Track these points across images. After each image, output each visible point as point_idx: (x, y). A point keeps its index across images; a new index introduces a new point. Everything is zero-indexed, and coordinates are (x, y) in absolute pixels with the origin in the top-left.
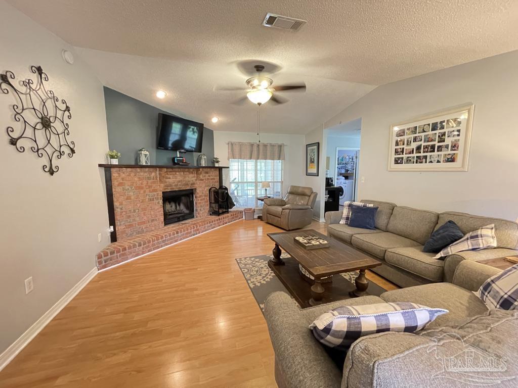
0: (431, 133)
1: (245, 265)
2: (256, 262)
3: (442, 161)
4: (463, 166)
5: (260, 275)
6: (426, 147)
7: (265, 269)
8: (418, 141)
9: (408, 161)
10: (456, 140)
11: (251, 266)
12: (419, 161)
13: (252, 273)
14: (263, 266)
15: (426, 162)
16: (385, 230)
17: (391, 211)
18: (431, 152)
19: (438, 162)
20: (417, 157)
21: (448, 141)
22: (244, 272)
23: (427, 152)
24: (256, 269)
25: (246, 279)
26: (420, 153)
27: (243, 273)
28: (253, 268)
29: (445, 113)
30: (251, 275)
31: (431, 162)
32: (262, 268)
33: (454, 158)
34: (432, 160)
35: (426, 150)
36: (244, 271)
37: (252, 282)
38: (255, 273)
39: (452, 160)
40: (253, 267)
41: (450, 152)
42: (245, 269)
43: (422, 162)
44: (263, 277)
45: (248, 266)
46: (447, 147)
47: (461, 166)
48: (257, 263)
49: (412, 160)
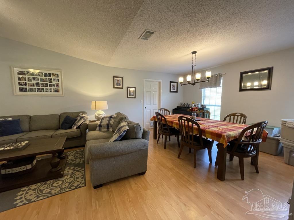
0: (44, 77)
3: (53, 91)
4: (63, 94)
6: (42, 84)
8: (36, 80)
9: (31, 90)
10: (57, 83)
12: (39, 90)
15: (44, 91)
16: (29, 131)
17: (29, 119)
18: (46, 87)
19: (51, 92)
20: (37, 88)
21: (54, 83)
23: (43, 86)
26: (39, 86)
29: (50, 70)
31: (47, 92)
33: (58, 91)
34: (47, 91)
35: (43, 85)
39: (57, 91)
41: (55, 88)
43: (41, 91)
46: (54, 85)
47: (62, 94)
49: (34, 90)
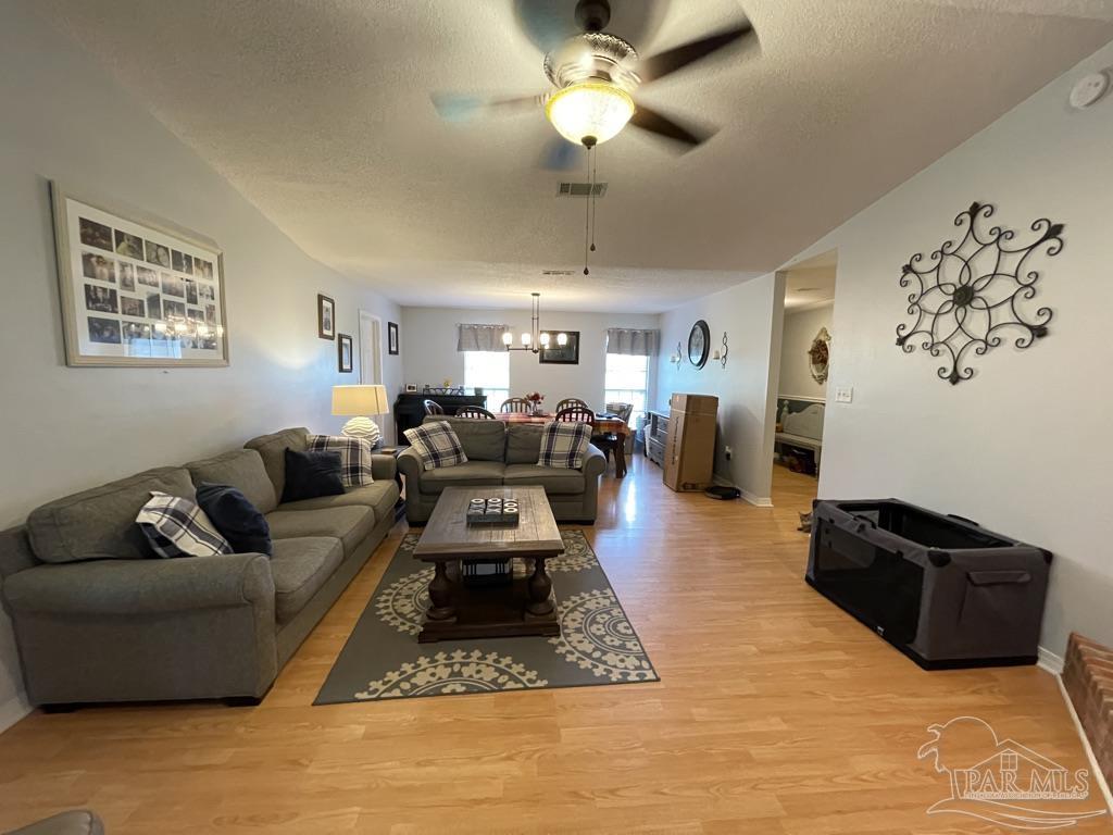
0: (172, 273)
1: (623, 647)
2: (589, 656)
4: (225, 356)
5: (588, 610)
6: (168, 305)
7: (572, 625)
8: (150, 284)
10: (211, 306)
11: (607, 639)
13: (607, 617)
14: (575, 637)
19: (194, 346)
21: (201, 304)
22: (626, 624)
24: (594, 628)
25: (620, 607)
27: (628, 621)
28: (602, 632)
29: (191, 240)
30: (608, 613)
32: (578, 631)
35: (172, 312)
36: (626, 628)
37: (608, 598)
38: (599, 618)
40: (601, 638)
42: (623, 631)
44: (581, 605)
45: (617, 643)
46: (202, 315)
47: (222, 357)
48: (588, 648)
